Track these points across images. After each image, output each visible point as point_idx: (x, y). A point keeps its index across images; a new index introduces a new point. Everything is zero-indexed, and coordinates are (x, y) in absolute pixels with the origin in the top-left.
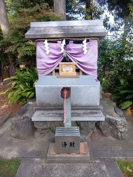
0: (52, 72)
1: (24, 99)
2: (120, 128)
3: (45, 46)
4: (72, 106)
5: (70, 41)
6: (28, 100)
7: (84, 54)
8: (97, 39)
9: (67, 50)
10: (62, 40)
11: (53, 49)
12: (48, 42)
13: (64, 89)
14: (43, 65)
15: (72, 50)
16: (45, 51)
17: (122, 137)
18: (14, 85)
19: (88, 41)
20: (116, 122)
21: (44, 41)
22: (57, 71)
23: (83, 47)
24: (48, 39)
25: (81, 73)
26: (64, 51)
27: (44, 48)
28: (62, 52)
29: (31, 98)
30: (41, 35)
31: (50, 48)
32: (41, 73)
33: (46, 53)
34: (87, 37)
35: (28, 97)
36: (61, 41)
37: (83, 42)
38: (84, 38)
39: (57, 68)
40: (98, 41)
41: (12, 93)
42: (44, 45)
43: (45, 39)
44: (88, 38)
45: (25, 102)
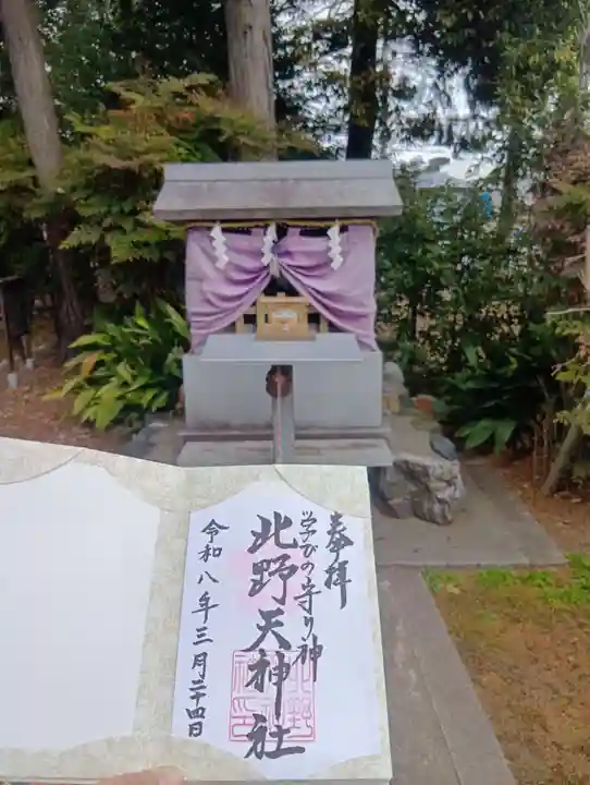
0: (233, 324)
1: (134, 415)
2: (438, 490)
3: (214, 243)
4: (297, 428)
5: (290, 230)
6: (147, 416)
7: (332, 269)
8: (371, 225)
9: (280, 255)
10: (266, 227)
11: (239, 251)
12: (224, 230)
13: (274, 370)
14: (209, 302)
15: (296, 257)
16: (213, 259)
17: (444, 517)
18: (90, 367)
19: (343, 229)
20: (425, 469)
21: (210, 229)
22: (250, 319)
23: (329, 249)
24: (223, 221)
25: (323, 325)
26: (272, 260)
27: (209, 249)
28: (265, 261)
29: (160, 410)
30: (203, 211)
31: (231, 249)
32: (201, 324)
33: (218, 265)
34: (340, 219)
35: (149, 408)
36: (262, 231)
37: (329, 233)
38: (333, 219)
39: (252, 312)
40: (374, 230)
41: (89, 393)
42: (212, 239)
43: (214, 221)
44: (346, 222)
45: (136, 425)
